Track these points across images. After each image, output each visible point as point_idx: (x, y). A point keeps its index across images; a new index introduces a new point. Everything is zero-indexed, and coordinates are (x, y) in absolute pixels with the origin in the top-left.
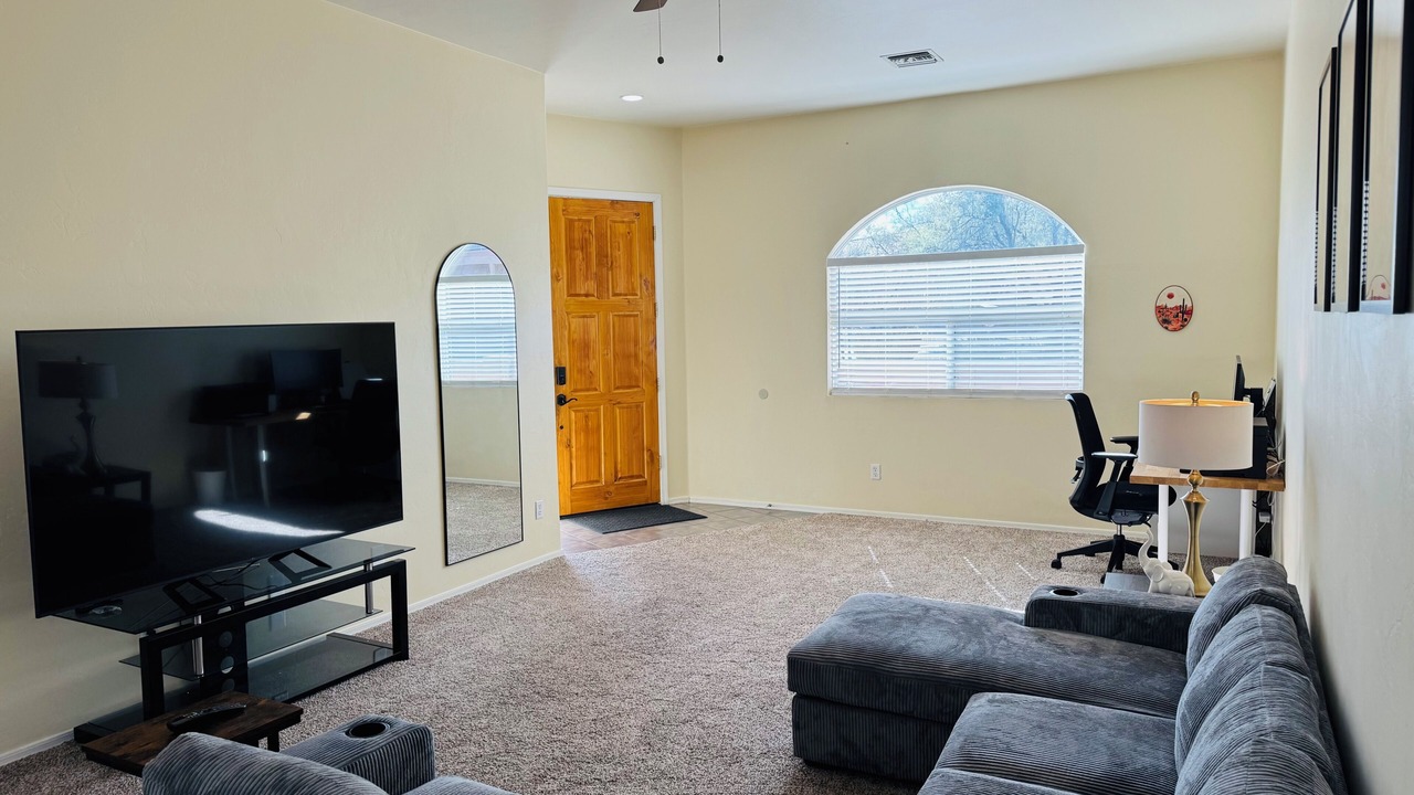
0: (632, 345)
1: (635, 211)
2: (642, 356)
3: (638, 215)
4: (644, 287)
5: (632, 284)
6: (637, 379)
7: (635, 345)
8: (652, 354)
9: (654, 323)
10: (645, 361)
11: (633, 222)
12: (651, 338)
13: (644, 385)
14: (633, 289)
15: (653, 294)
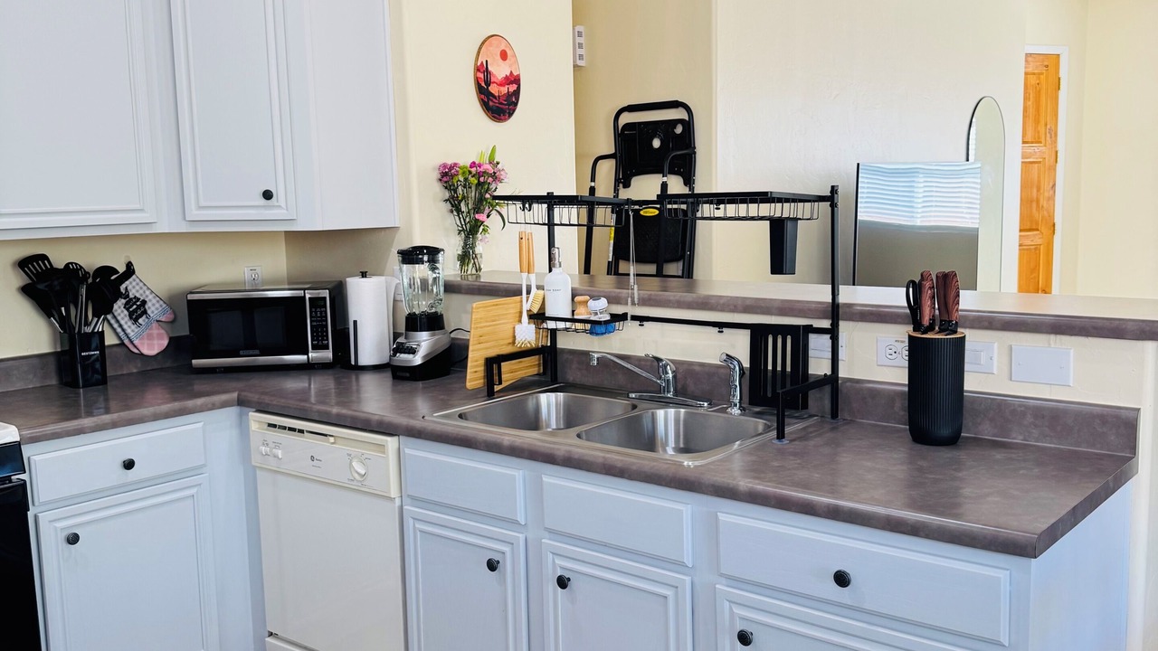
0: (1035, 190)
1: (1046, 63)
2: (1043, 202)
3: (1047, 66)
4: (1048, 135)
5: (1038, 132)
6: (1037, 223)
7: (1038, 190)
8: (1052, 198)
9: (1055, 170)
10: (1045, 205)
11: (1042, 74)
12: (1051, 184)
13: (1043, 229)
14: (1039, 138)
15: (1055, 142)
